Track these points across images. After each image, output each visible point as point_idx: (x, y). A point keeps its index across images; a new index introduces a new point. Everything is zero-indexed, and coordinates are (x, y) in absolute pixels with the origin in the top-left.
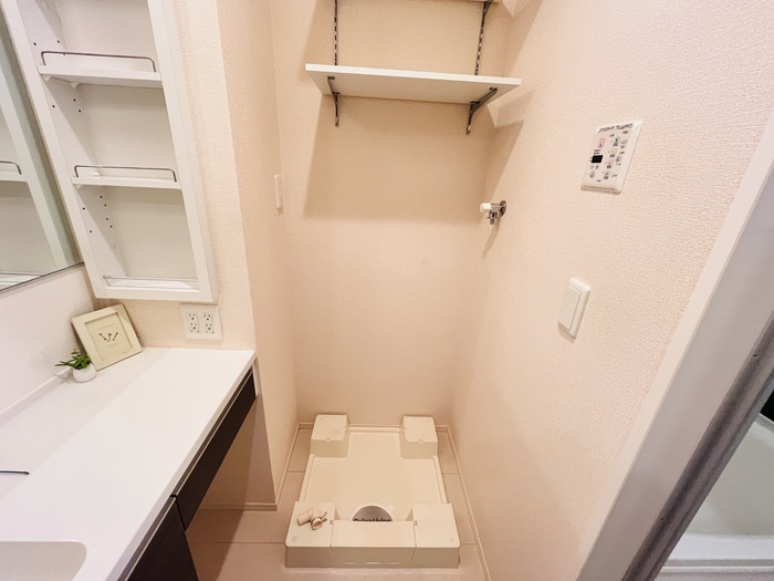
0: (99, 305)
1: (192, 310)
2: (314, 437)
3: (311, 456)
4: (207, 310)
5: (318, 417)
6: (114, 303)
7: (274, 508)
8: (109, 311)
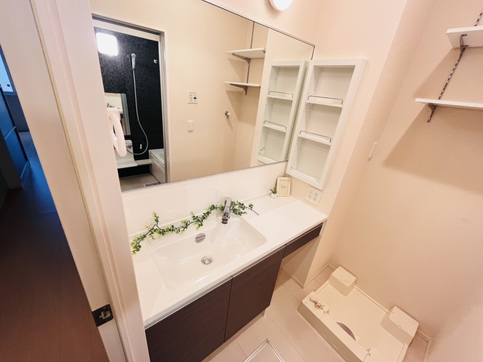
0: (285, 175)
1: (312, 189)
2: (334, 274)
3: (327, 282)
4: (318, 192)
5: (340, 268)
6: (289, 176)
7: (302, 287)
8: (287, 178)
